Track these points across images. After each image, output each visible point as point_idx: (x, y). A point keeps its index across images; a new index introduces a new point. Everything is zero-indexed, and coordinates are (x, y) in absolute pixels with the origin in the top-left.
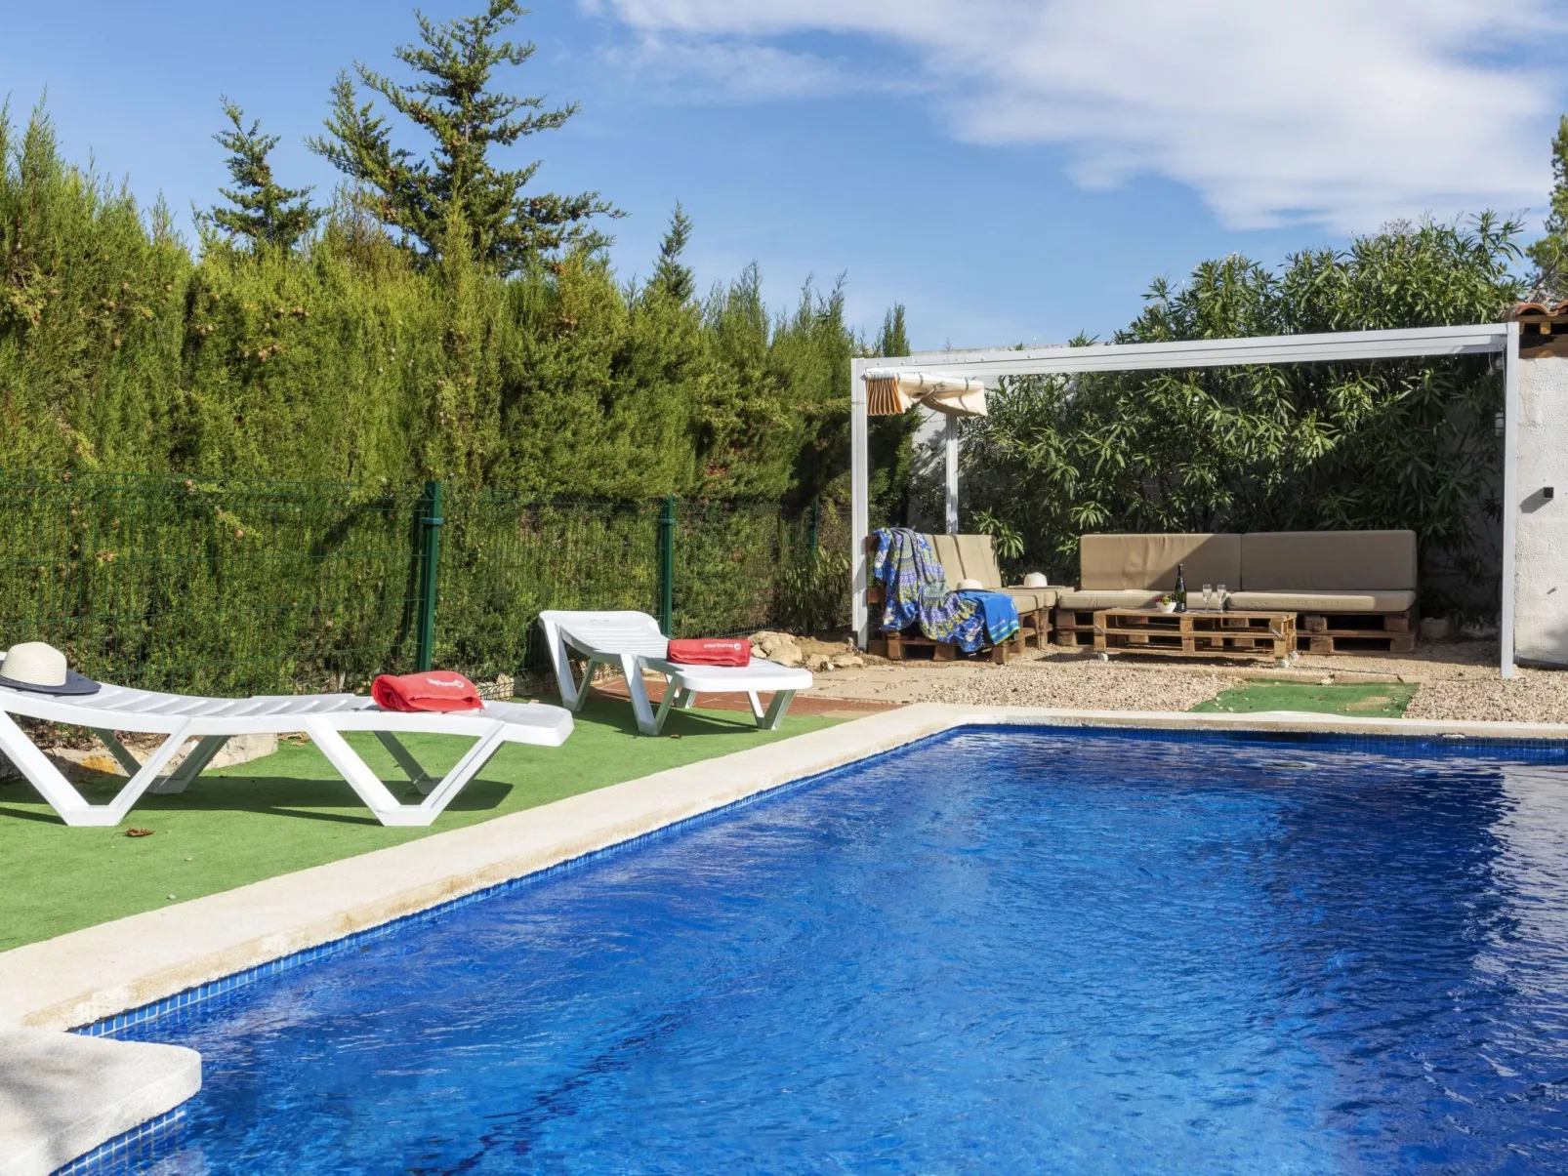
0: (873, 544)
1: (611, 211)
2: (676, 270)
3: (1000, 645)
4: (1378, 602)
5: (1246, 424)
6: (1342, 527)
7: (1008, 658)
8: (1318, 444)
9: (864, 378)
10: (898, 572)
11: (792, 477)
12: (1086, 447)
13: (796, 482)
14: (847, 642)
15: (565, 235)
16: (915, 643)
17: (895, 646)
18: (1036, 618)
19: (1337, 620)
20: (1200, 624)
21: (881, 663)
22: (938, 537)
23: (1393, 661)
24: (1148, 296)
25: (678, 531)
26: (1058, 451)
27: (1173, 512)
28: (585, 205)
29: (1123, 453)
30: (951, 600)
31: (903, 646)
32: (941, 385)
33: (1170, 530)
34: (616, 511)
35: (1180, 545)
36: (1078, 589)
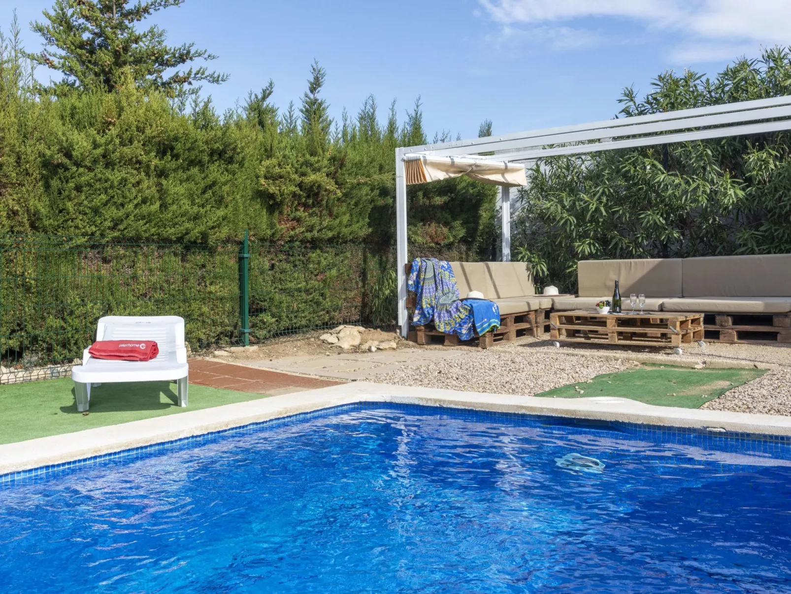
0: (409, 269)
1: (206, 56)
2: (314, 102)
3: (484, 336)
4: (766, 305)
5: (682, 182)
6: (753, 252)
7: (491, 345)
8: (733, 194)
9: (404, 161)
10: (423, 286)
11: (370, 225)
12: (582, 203)
13: (370, 230)
14: (396, 332)
15: (193, 76)
16: (433, 334)
18: (532, 316)
19: (740, 318)
20: (622, 322)
21: (413, 346)
22: (464, 263)
23: (776, 349)
24: (620, 101)
25: (260, 262)
26: (564, 207)
27: (638, 245)
28: (188, 52)
29: (606, 207)
30: (455, 305)
31: (427, 336)
32: (477, 166)
33: (640, 257)
35: (642, 267)
36: (577, 296)
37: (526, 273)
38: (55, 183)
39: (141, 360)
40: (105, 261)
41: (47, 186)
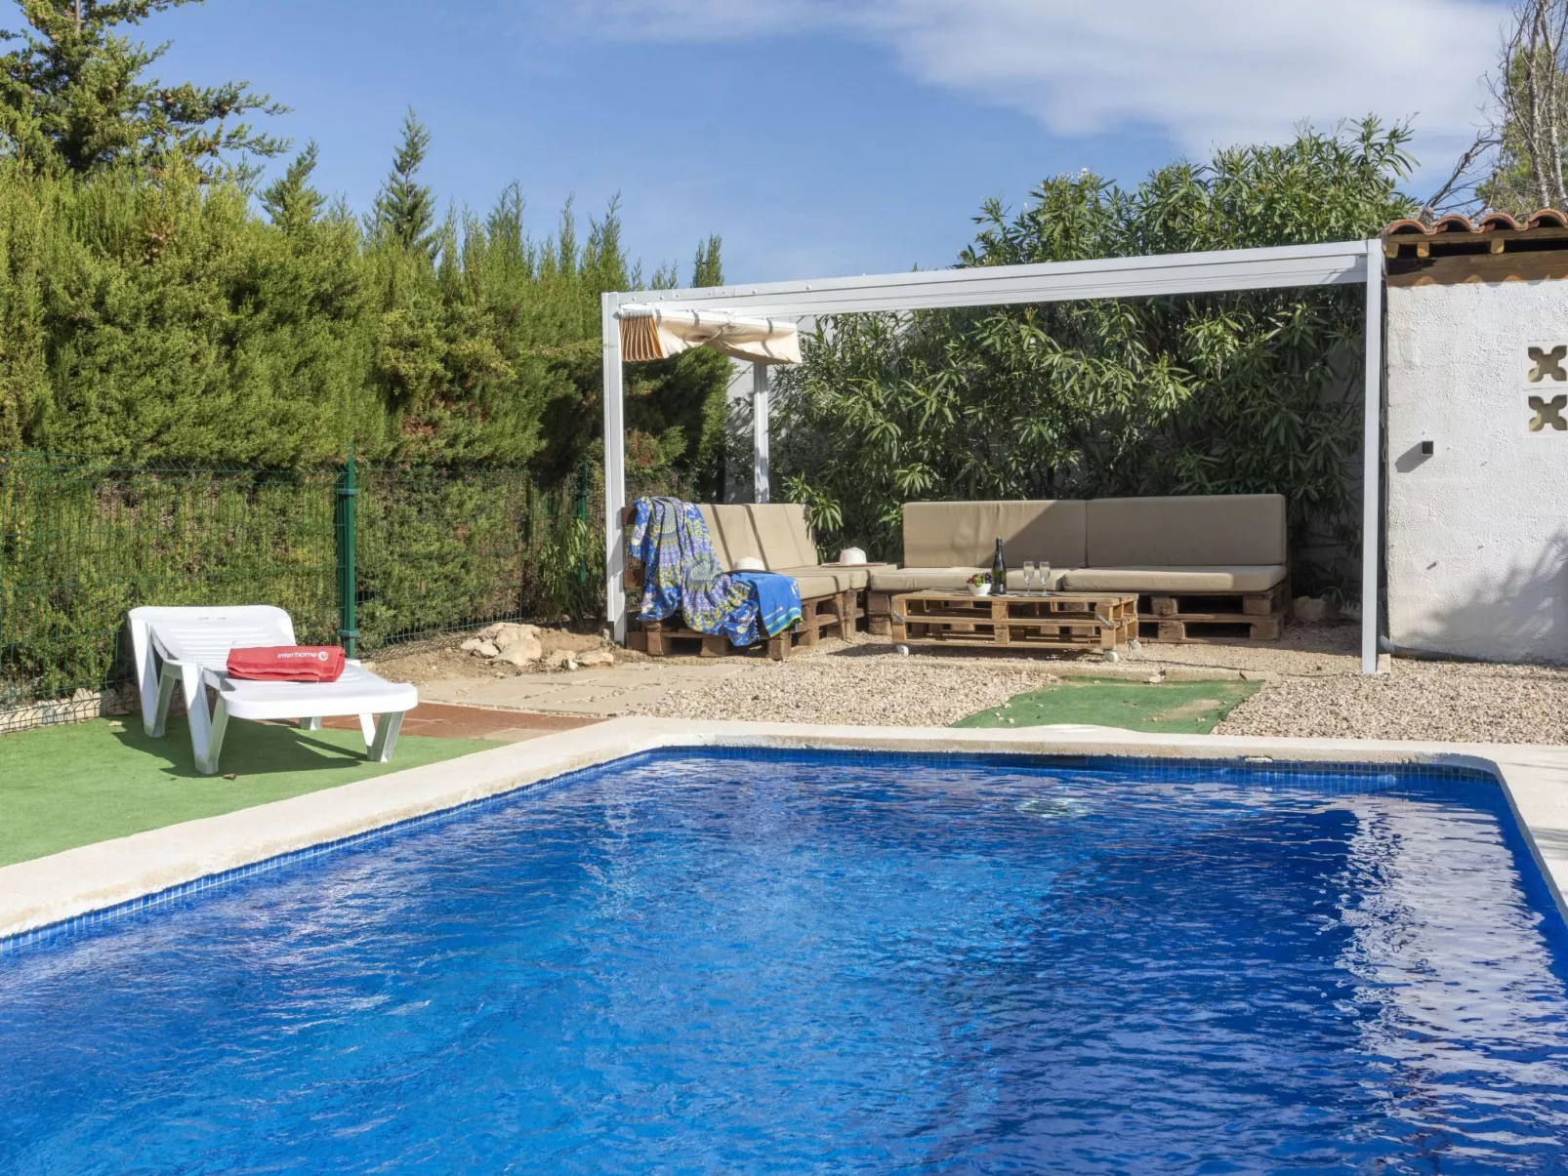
0: (630, 517)
1: (269, 106)
2: (410, 190)
3: (778, 637)
4: (1236, 581)
5: (1090, 370)
6: (1202, 491)
7: (788, 654)
8: (1171, 392)
9: (617, 316)
10: (658, 549)
11: (541, 435)
12: (909, 400)
13: (544, 443)
14: (602, 634)
15: (223, 139)
16: (679, 635)
17: (656, 639)
18: (839, 601)
19: (1190, 601)
20: (1015, 610)
21: (639, 660)
22: (717, 506)
23: (1252, 650)
24: (979, 220)
25: (367, 503)
26: (876, 405)
27: (1008, 475)
28: (234, 98)
29: (953, 407)
30: (720, 583)
31: (666, 638)
32: (730, 327)
33: (1008, 496)
34: (260, 479)
35: (1017, 514)
36: (901, 566)
37: (803, 525)
38: (68, 355)
39: (323, 680)
40: (130, 502)
41: (52, 360)
